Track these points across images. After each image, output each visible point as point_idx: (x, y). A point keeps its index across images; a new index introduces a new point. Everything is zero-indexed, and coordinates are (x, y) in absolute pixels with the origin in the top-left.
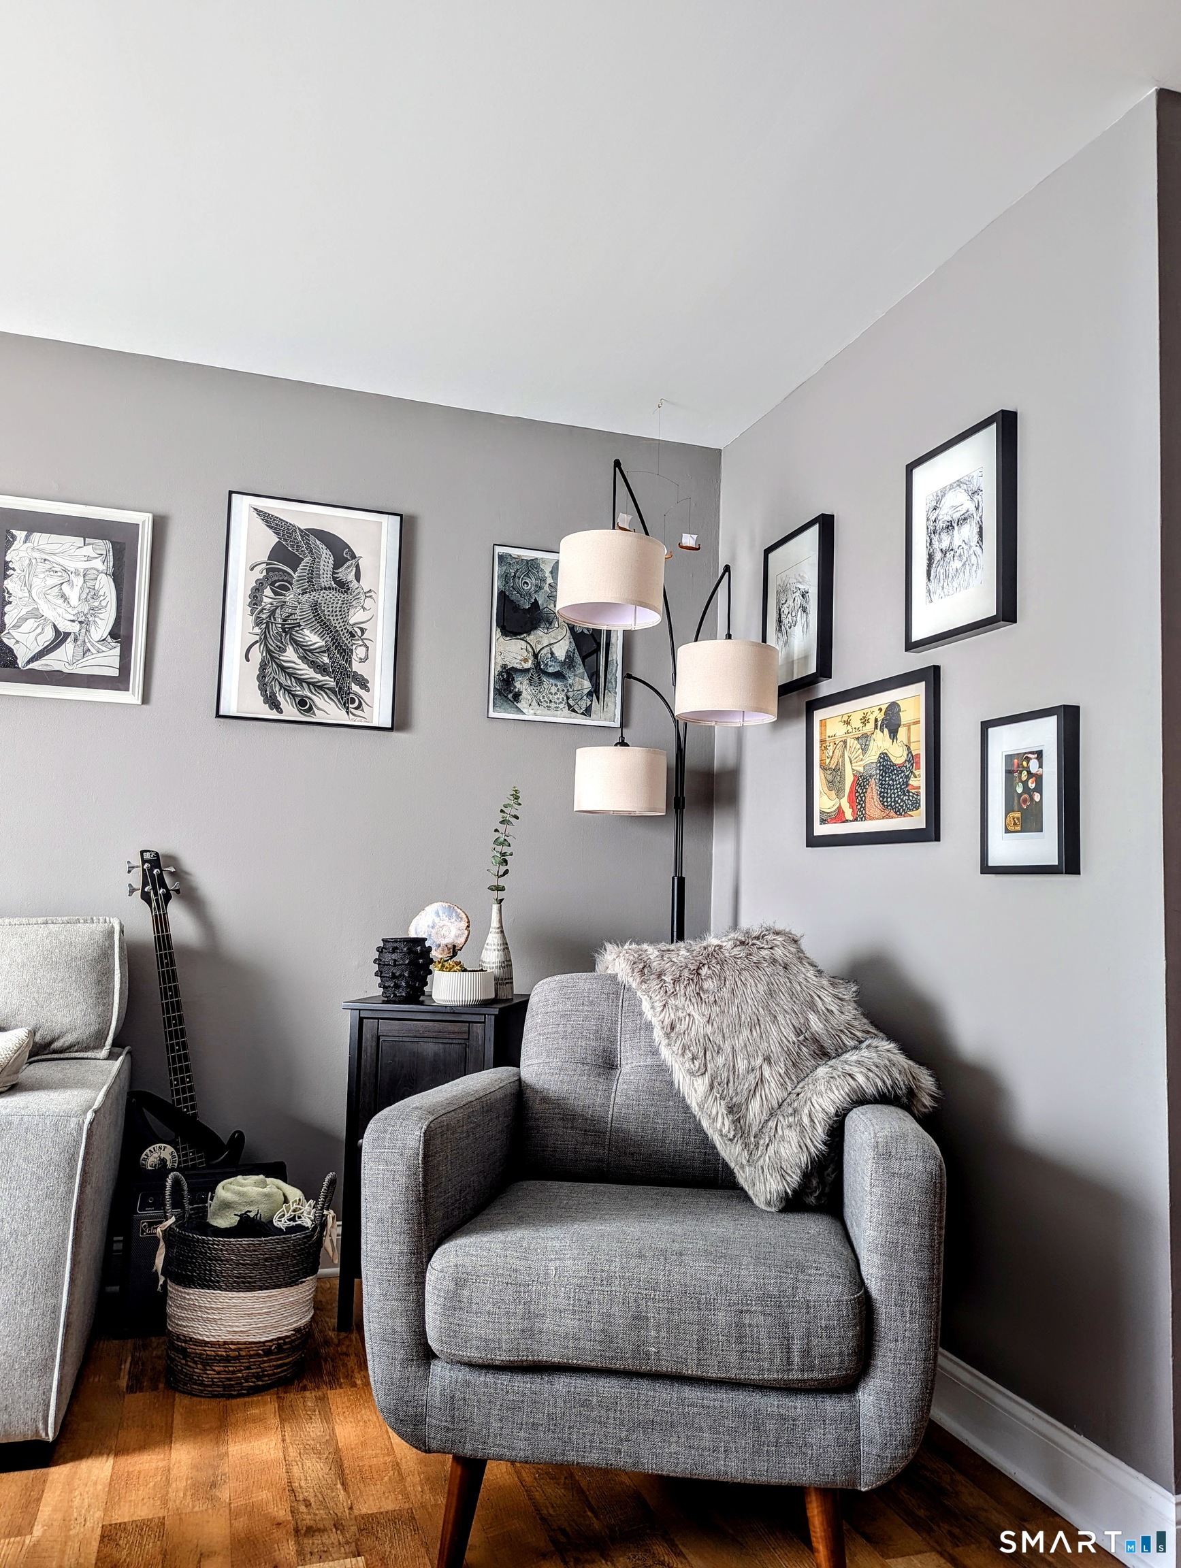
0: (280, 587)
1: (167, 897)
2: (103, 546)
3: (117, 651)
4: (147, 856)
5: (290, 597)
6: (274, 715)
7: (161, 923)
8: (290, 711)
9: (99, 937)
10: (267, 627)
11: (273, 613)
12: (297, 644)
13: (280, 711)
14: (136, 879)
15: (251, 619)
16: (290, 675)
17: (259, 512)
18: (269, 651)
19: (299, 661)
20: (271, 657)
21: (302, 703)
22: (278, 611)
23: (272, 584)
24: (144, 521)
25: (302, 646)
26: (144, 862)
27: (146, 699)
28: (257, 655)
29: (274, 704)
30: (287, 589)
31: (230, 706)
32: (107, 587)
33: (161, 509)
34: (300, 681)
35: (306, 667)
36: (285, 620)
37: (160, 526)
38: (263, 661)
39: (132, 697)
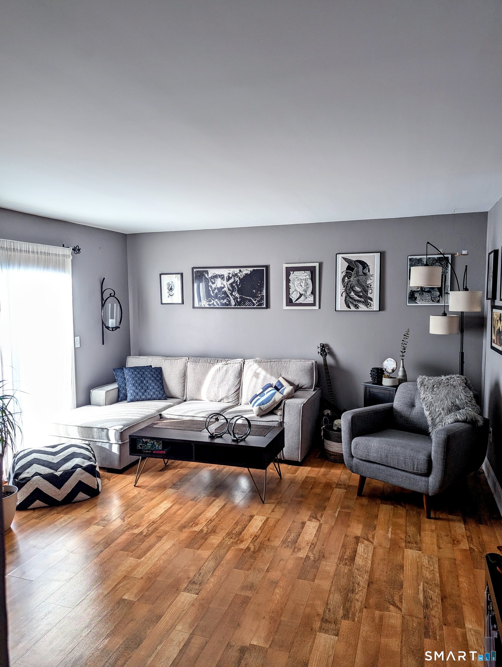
0: (349, 277)
1: (326, 355)
2: (309, 272)
3: (313, 297)
4: (321, 345)
5: (352, 279)
6: (349, 309)
7: (325, 360)
8: (353, 308)
9: (311, 365)
10: (346, 287)
11: (348, 284)
12: (354, 291)
13: (351, 309)
14: (319, 350)
15: (342, 286)
16: (352, 299)
17: (343, 258)
18: (347, 293)
19: (355, 295)
20: (348, 295)
21: (356, 306)
22: (349, 283)
23: (347, 276)
24: (317, 265)
25: (355, 291)
26: (321, 346)
27: (320, 308)
28: (344, 295)
29: (349, 307)
30: (351, 277)
31: (339, 308)
32: (310, 282)
33: (320, 261)
34: (355, 300)
35: (356, 296)
36: (351, 285)
37: (321, 265)
38: (346, 296)
39: (316, 307)
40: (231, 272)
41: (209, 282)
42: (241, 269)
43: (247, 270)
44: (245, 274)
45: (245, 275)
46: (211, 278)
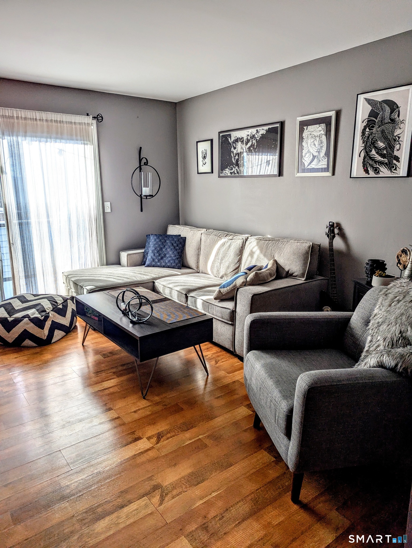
0: (371, 127)
1: (334, 237)
2: (323, 126)
3: (326, 159)
4: (331, 224)
6: (367, 176)
7: (331, 244)
8: (372, 173)
9: (306, 248)
10: (366, 143)
11: (368, 137)
12: (376, 148)
13: (369, 174)
15: (362, 141)
16: (373, 160)
17: (366, 99)
18: (366, 152)
19: (376, 154)
20: (367, 155)
21: (376, 170)
22: (370, 136)
23: (369, 126)
24: (332, 114)
25: (377, 148)
28: (363, 154)
29: (367, 171)
30: (373, 127)
31: (354, 174)
32: (324, 138)
34: (376, 162)
35: (378, 156)
36: (372, 139)
38: (365, 156)
39: (329, 174)
40: (249, 134)
41: (232, 147)
42: (258, 129)
43: (263, 129)
44: (262, 134)
45: (261, 136)
46: (233, 142)
